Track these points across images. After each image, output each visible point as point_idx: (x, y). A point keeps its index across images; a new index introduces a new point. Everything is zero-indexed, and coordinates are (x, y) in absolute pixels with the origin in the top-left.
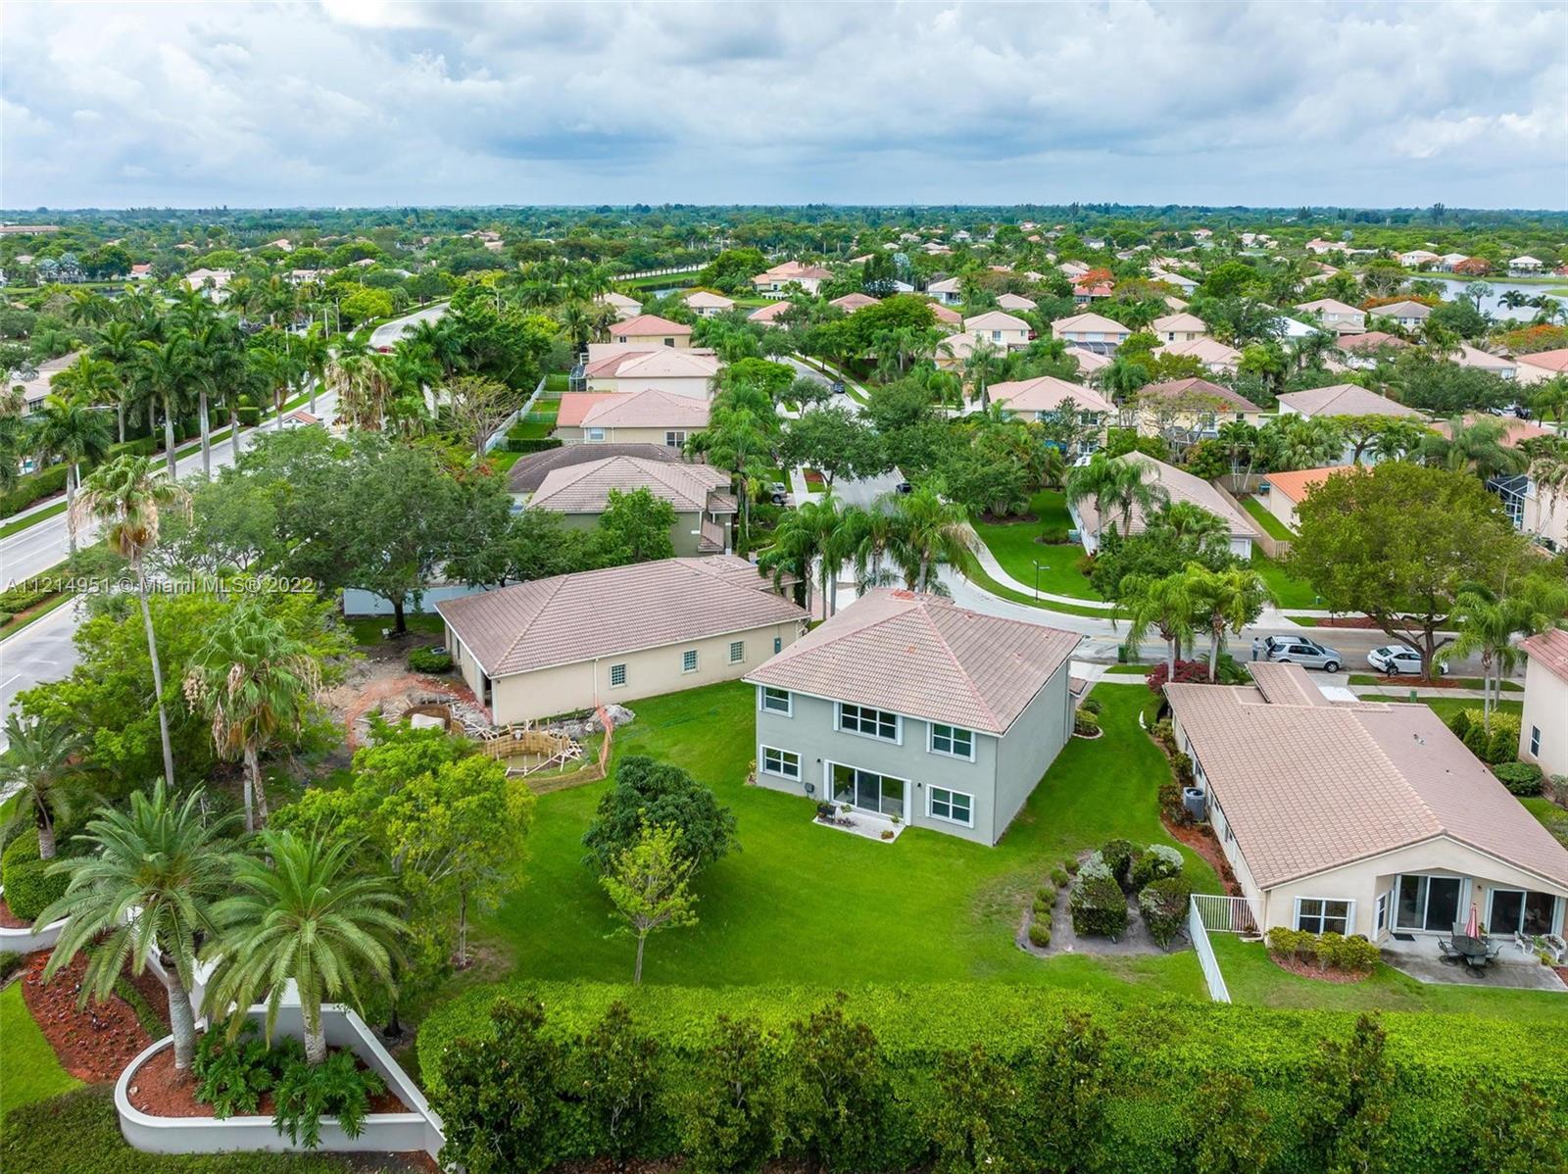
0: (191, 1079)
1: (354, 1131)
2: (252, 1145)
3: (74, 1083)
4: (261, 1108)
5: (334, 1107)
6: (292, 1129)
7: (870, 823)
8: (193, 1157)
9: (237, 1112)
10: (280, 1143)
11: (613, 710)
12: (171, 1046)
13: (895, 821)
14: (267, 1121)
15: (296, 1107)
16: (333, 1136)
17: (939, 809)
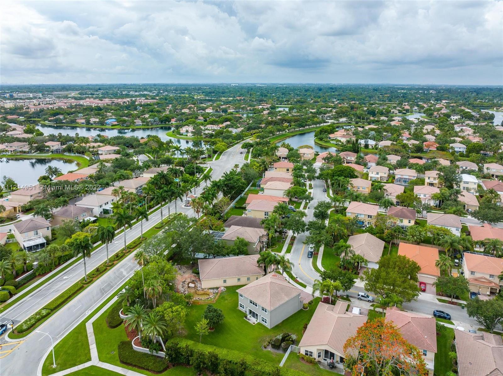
0: (140, 342)
1: (157, 353)
2: (146, 352)
3: (128, 339)
4: (148, 348)
5: (155, 350)
6: (150, 351)
7: (253, 320)
8: (140, 352)
9: (145, 348)
10: (149, 353)
11: (222, 288)
12: (139, 337)
13: (256, 321)
14: (148, 350)
15: (151, 349)
16: (155, 353)
17: (263, 321)
